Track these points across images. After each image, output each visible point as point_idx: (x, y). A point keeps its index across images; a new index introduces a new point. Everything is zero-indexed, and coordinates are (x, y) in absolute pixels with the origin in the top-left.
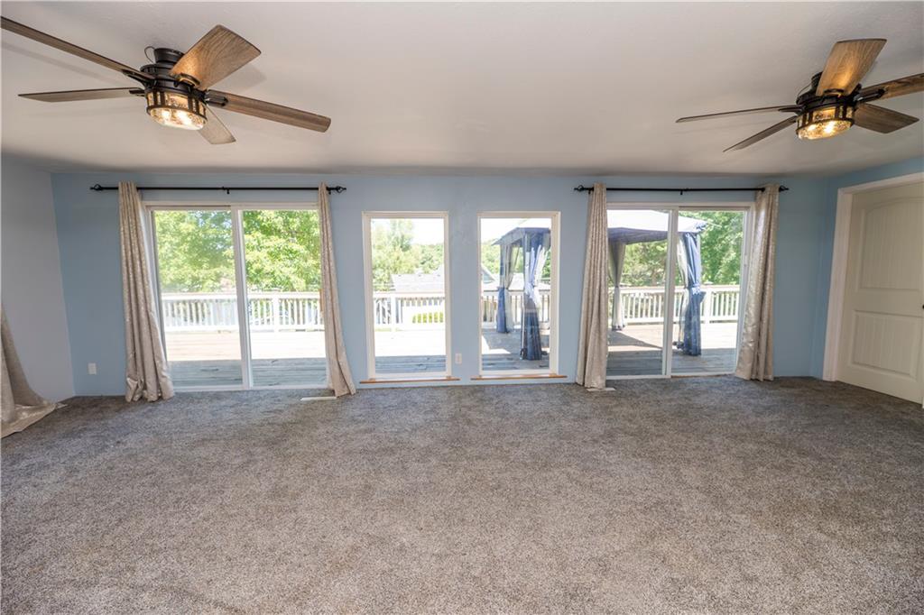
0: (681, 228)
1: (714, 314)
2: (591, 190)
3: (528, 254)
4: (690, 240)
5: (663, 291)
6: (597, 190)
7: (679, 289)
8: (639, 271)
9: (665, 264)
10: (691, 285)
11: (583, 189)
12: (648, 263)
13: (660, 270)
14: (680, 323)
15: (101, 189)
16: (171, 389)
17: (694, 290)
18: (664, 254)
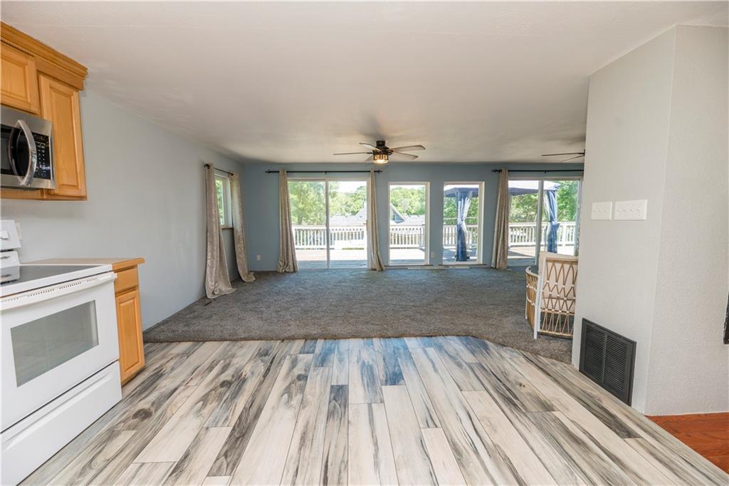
0: (545, 188)
1: (568, 240)
2: (500, 171)
3: (459, 202)
4: (551, 194)
5: (535, 225)
6: (504, 171)
7: (544, 224)
8: (515, 214)
9: (537, 208)
10: (552, 219)
11: (496, 171)
12: (523, 207)
13: (533, 213)
14: (545, 245)
15: (270, 172)
16: (299, 267)
17: (553, 223)
18: (536, 201)
